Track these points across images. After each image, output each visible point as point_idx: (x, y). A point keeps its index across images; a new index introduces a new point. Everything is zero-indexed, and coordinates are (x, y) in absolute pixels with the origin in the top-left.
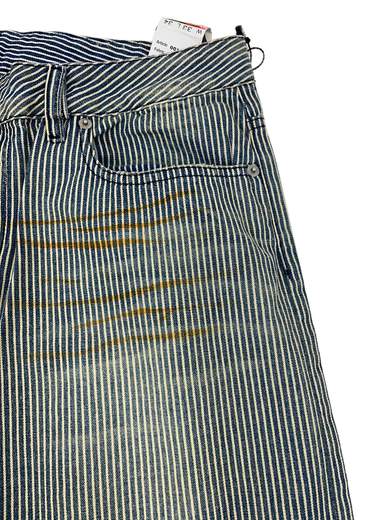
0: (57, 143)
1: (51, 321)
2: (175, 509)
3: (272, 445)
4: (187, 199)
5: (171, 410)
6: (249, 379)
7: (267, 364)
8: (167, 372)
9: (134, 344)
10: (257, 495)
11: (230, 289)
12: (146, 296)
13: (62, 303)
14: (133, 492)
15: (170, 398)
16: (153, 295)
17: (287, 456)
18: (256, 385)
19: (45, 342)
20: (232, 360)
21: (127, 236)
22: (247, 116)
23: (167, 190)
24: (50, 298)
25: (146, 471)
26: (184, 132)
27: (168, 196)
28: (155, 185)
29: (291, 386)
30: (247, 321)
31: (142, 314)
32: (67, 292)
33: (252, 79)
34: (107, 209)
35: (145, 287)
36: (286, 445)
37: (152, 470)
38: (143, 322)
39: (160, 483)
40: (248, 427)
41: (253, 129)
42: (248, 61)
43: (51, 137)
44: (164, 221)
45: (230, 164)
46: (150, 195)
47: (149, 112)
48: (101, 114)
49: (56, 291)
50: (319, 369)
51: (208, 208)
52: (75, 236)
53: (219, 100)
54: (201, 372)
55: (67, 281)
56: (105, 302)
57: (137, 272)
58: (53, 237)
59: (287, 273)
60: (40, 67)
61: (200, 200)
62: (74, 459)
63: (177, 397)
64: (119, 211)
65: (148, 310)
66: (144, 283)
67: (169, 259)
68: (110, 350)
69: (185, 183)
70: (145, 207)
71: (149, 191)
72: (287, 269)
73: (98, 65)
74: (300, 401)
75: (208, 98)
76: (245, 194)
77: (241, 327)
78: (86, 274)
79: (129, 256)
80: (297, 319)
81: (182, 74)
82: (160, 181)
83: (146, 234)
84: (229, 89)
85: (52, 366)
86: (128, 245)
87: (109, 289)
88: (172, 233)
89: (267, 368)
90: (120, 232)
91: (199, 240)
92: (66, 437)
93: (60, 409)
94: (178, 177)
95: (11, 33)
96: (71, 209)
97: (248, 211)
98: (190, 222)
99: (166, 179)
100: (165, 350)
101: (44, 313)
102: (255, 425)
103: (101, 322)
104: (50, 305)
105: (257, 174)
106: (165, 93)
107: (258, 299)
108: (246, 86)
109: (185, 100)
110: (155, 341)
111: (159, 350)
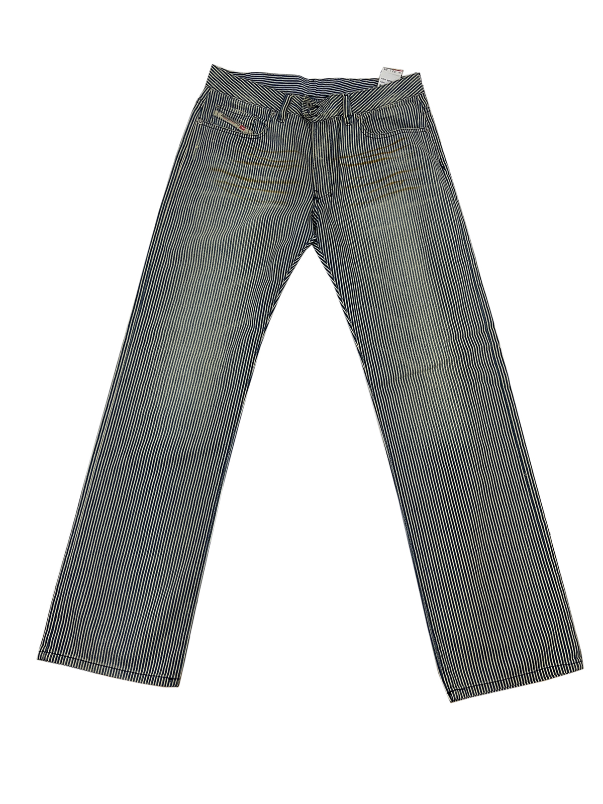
0: (349, 126)
1: (357, 192)
2: (410, 248)
3: (442, 225)
4: (405, 141)
5: (406, 215)
6: (432, 204)
7: (438, 197)
8: (403, 202)
9: (390, 196)
10: (438, 241)
11: (423, 173)
12: (393, 177)
13: (360, 186)
14: (395, 245)
15: (405, 211)
16: (395, 177)
17: (448, 226)
18: (435, 206)
19: (356, 200)
20: (426, 198)
21: (384, 157)
22: (423, 107)
23: (397, 138)
24: (355, 185)
25: (398, 238)
26: (398, 116)
27: (397, 141)
28: (392, 137)
29: (447, 204)
30: (430, 183)
31: (392, 184)
32: (362, 181)
33: (424, 91)
34: (374, 148)
35: (392, 174)
36: (447, 223)
37: (401, 237)
38: (393, 187)
39: (404, 241)
40: (433, 220)
41: (426, 112)
42: (419, 79)
43: (347, 123)
44: (396, 150)
45: (417, 127)
46: (390, 141)
47: (382, 109)
48: (363, 112)
49: (357, 182)
50: (457, 200)
51: (412, 143)
52: (362, 160)
53: (411, 102)
54: (415, 201)
55: (361, 177)
56: (377, 183)
57: (389, 169)
58: (353, 162)
59: (443, 168)
60: (340, 95)
61: (409, 141)
62: (374, 235)
63: (408, 210)
64: (379, 148)
65: (394, 182)
66: (392, 172)
67: (399, 164)
68: (381, 200)
69: (403, 135)
70: (388, 146)
71: (390, 140)
72: (443, 166)
73: (361, 92)
74: (451, 208)
75: (406, 101)
76: (425, 139)
77: (428, 186)
78: (368, 173)
79: (385, 164)
80: (448, 183)
81: (394, 92)
82: (394, 135)
83: (390, 155)
84: (415, 97)
85: (360, 207)
86: (384, 160)
87: (378, 177)
88: (400, 154)
89: (438, 199)
90: (381, 155)
91: (410, 156)
92: (370, 229)
93: (366, 221)
94: (400, 133)
95: (318, 80)
96: (360, 150)
97: (427, 145)
98: (406, 149)
99: (396, 135)
100: (402, 195)
101: (354, 190)
102: (435, 219)
103: (376, 190)
104: (355, 187)
105: (428, 131)
106: (388, 101)
107: (433, 175)
108: (421, 95)
109: (397, 103)
110: (398, 193)
111: (399, 195)
